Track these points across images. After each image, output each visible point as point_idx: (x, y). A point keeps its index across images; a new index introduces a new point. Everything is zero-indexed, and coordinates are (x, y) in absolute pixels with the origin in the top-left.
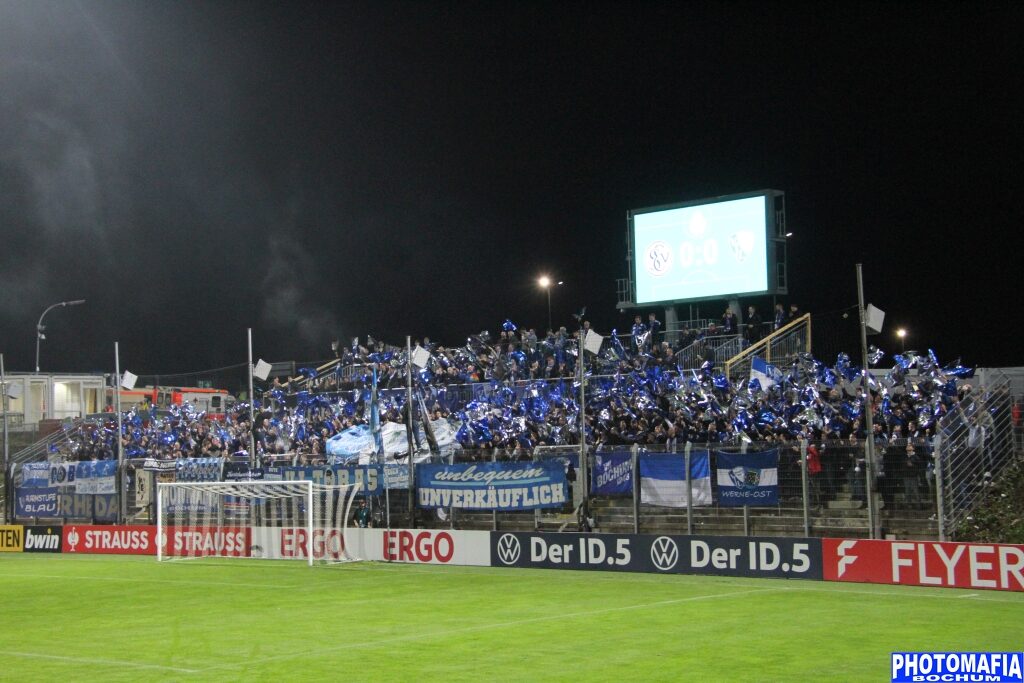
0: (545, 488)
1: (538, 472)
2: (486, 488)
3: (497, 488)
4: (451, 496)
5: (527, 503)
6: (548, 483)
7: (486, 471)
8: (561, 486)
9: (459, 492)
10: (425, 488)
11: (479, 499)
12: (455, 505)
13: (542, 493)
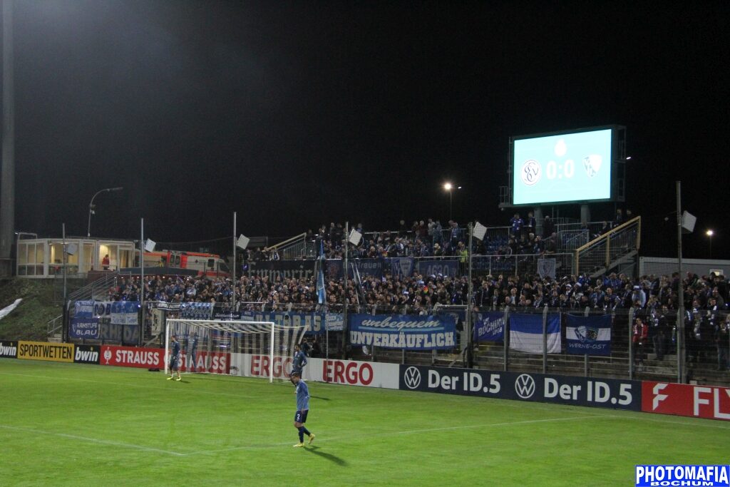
0: (440, 335)
1: (436, 324)
2: (398, 333)
3: (406, 333)
4: (373, 338)
5: (427, 345)
6: (443, 332)
7: (398, 321)
8: (452, 334)
9: (379, 335)
10: (354, 330)
11: (393, 340)
12: (375, 344)
13: (438, 339)
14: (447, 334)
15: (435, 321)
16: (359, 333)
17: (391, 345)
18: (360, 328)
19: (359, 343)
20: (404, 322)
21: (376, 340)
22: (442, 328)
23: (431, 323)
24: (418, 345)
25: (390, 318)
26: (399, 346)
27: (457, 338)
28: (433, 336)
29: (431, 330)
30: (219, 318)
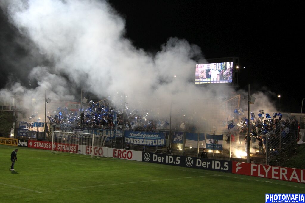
3: (146, 139)
8: (163, 140)
10: (126, 137)
12: (134, 143)
13: (158, 142)
15: (157, 135)
17: (140, 144)
18: (129, 136)
19: (128, 142)
20: (146, 135)
21: (135, 141)
22: (160, 138)
23: (156, 136)
24: (151, 144)
25: (140, 133)
26: (143, 144)
28: (156, 140)
30: (75, 130)
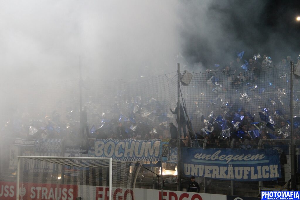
0: (266, 168)
1: (261, 157)
2: (227, 165)
3: (234, 166)
4: (204, 170)
5: (254, 177)
6: (268, 164)
7: (227, 154)
8: (276, 166)
9: (210, 168)
10: (187, 163)
11: (223, 172)
12: (207, 176)
13: (264, 171)
14: (271, 167)
15: (260, 154)
16: (192, 166)
17: (221, 177)
18: (193, 160)
19: (193, 174)
20: (232, 156)
21: (207, 172)
22: (267, 161)
23: (257, 157)
24: (246, 177)
25: (220, 151)
26: (228, 177)
27: (282, 171)
28: (259, 168)
29: (257, 162)
30: (69, 152)
